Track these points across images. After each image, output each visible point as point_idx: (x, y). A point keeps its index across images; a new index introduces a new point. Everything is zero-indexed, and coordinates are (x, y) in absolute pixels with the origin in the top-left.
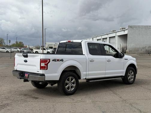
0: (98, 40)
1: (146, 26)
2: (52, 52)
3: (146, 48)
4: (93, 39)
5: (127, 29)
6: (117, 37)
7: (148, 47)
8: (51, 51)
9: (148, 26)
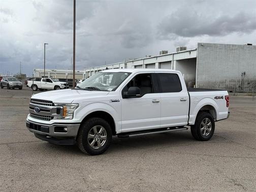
0: (136, 67)
1: (227, 45)
2: (64, 86)
3: (227, 83)
4: (126, 64)
5: (196, 50)
6: (175, 62)
7: (230, 81)
8: (62, 84)
9: (230, 45)
